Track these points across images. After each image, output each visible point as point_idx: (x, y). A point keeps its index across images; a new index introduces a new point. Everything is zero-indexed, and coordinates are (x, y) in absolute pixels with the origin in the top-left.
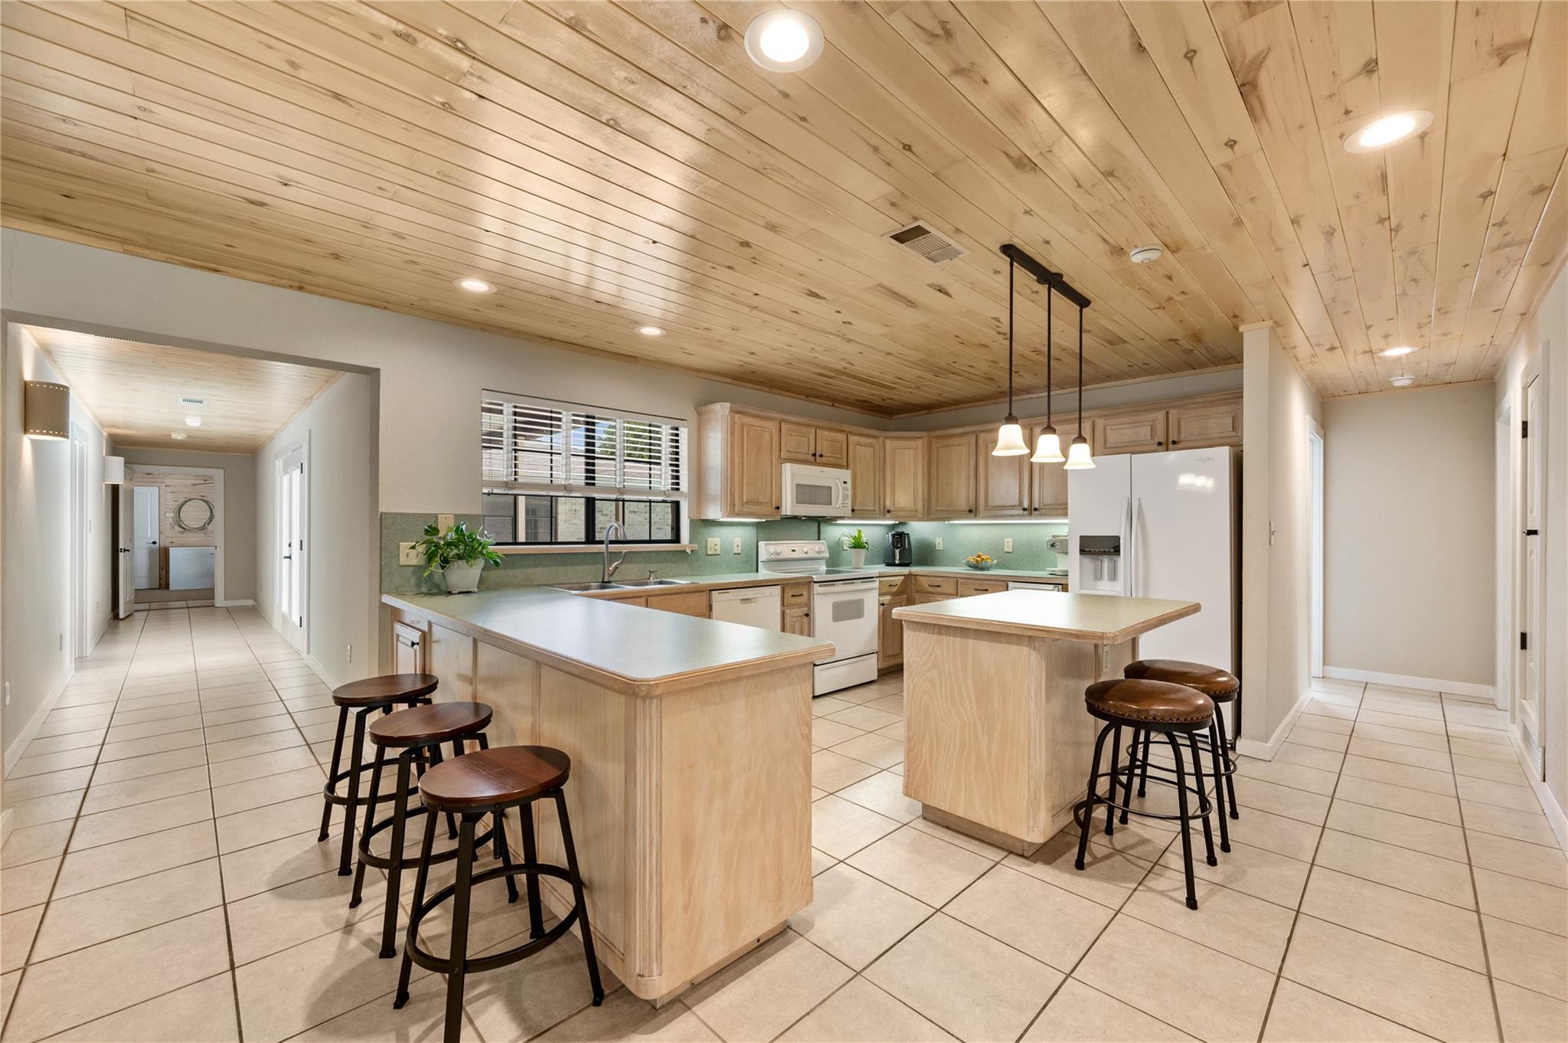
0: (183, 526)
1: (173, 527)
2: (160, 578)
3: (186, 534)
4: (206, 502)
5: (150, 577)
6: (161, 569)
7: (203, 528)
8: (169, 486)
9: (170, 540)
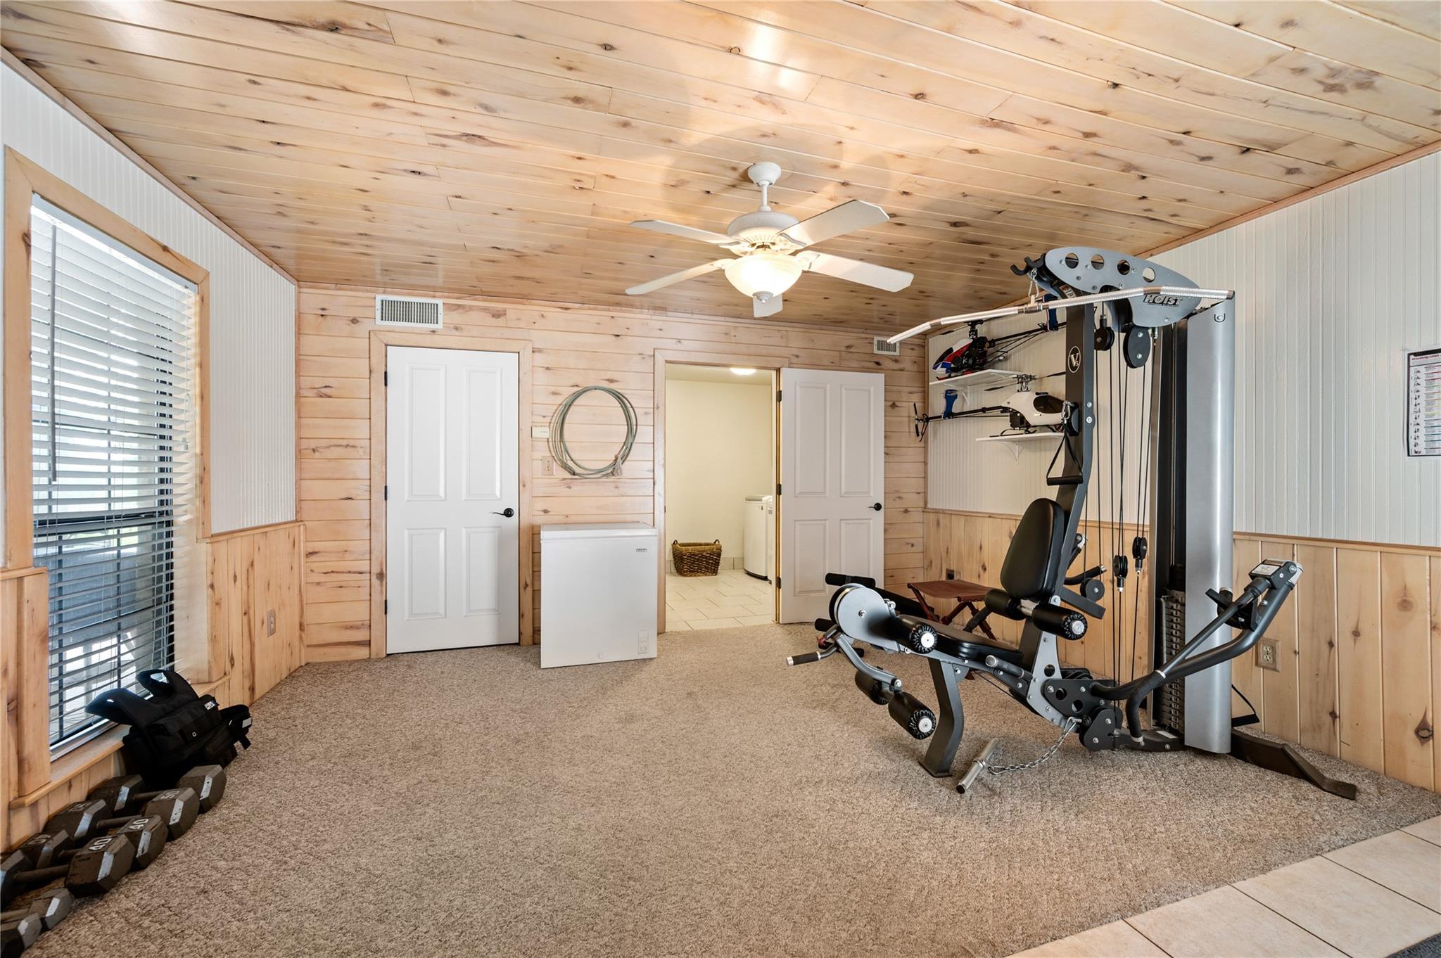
0: (570, 463)
1: (549, 469)
2: (521, 616)
3: (578, 488)
4: (619, 397)
5: (499, 611)
6: (522, 586)
7: (613, 470)
8: (540, 351)
9: (541, 505)
